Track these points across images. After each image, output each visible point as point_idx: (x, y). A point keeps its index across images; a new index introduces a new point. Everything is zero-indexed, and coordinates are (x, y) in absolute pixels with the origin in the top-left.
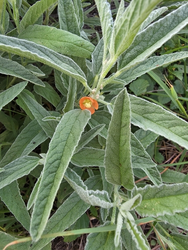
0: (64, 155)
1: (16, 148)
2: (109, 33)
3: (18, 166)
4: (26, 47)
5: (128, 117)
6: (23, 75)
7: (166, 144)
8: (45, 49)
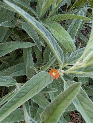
0: (29, 93)
1: (10, 71)
2: (89, 51)
3: (6, 80)
4: (46, 34)
5: (73, 97)
6: (35, 40)
7: (75, 114)
8: (54, 39)
